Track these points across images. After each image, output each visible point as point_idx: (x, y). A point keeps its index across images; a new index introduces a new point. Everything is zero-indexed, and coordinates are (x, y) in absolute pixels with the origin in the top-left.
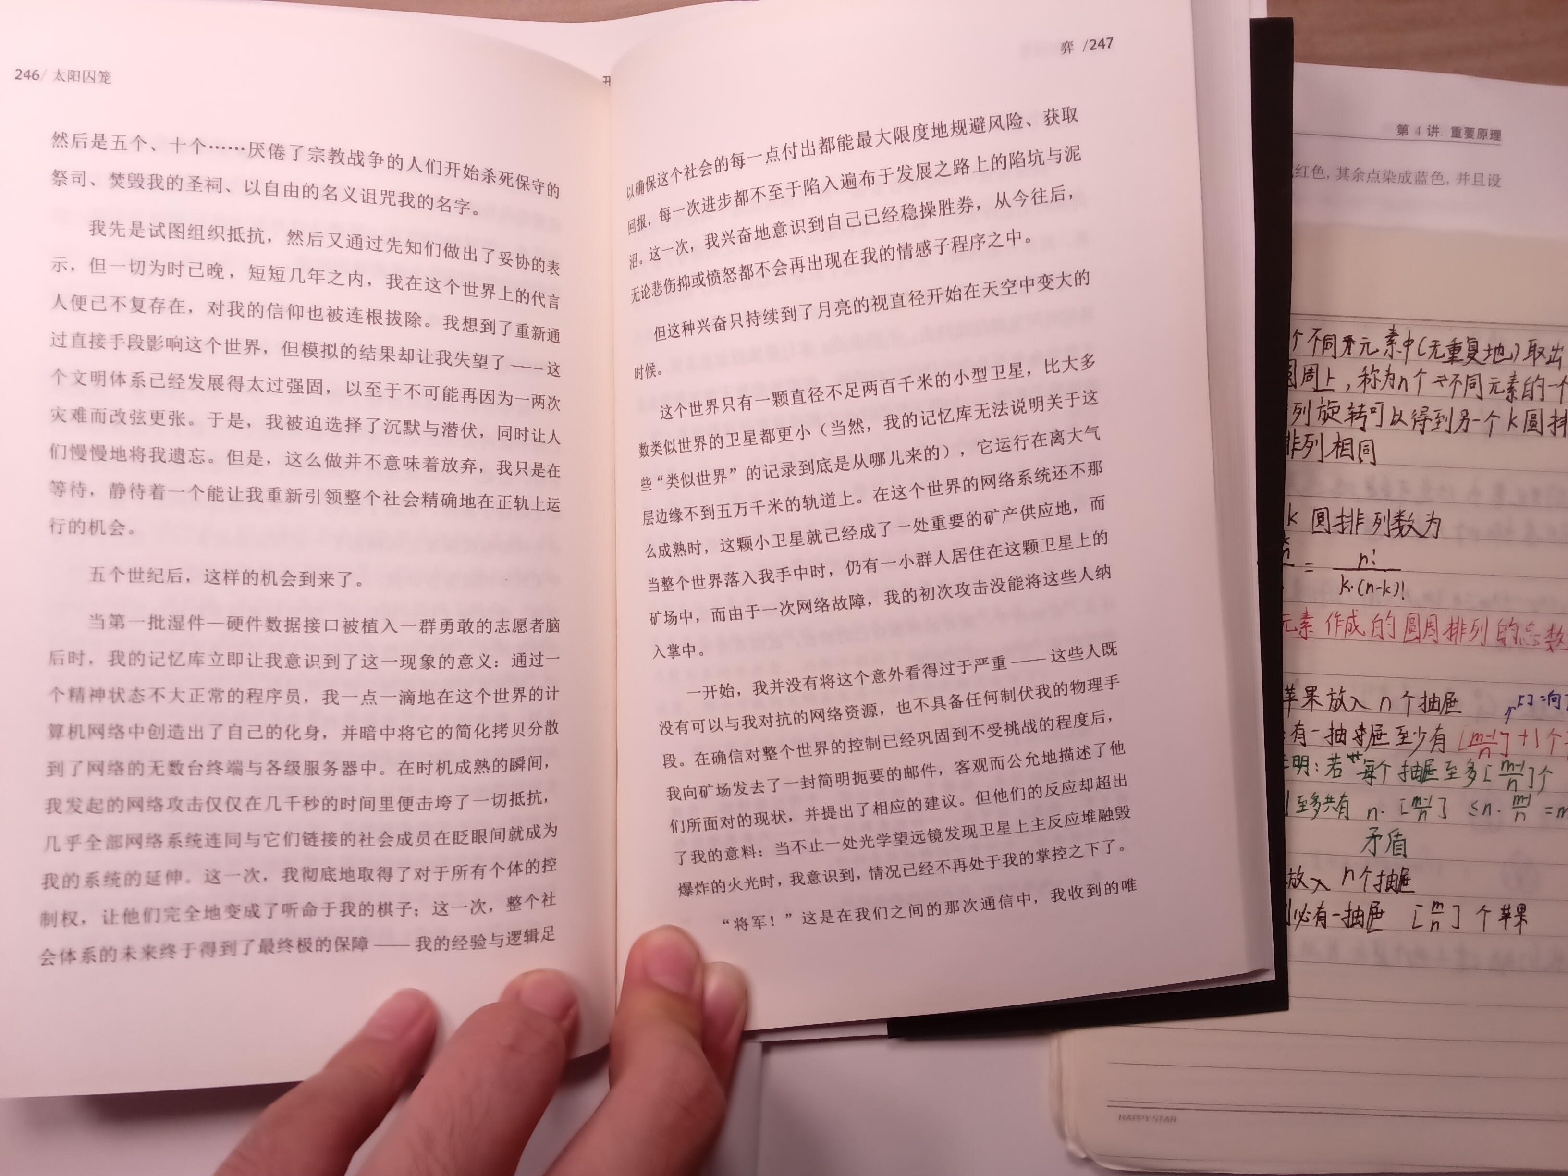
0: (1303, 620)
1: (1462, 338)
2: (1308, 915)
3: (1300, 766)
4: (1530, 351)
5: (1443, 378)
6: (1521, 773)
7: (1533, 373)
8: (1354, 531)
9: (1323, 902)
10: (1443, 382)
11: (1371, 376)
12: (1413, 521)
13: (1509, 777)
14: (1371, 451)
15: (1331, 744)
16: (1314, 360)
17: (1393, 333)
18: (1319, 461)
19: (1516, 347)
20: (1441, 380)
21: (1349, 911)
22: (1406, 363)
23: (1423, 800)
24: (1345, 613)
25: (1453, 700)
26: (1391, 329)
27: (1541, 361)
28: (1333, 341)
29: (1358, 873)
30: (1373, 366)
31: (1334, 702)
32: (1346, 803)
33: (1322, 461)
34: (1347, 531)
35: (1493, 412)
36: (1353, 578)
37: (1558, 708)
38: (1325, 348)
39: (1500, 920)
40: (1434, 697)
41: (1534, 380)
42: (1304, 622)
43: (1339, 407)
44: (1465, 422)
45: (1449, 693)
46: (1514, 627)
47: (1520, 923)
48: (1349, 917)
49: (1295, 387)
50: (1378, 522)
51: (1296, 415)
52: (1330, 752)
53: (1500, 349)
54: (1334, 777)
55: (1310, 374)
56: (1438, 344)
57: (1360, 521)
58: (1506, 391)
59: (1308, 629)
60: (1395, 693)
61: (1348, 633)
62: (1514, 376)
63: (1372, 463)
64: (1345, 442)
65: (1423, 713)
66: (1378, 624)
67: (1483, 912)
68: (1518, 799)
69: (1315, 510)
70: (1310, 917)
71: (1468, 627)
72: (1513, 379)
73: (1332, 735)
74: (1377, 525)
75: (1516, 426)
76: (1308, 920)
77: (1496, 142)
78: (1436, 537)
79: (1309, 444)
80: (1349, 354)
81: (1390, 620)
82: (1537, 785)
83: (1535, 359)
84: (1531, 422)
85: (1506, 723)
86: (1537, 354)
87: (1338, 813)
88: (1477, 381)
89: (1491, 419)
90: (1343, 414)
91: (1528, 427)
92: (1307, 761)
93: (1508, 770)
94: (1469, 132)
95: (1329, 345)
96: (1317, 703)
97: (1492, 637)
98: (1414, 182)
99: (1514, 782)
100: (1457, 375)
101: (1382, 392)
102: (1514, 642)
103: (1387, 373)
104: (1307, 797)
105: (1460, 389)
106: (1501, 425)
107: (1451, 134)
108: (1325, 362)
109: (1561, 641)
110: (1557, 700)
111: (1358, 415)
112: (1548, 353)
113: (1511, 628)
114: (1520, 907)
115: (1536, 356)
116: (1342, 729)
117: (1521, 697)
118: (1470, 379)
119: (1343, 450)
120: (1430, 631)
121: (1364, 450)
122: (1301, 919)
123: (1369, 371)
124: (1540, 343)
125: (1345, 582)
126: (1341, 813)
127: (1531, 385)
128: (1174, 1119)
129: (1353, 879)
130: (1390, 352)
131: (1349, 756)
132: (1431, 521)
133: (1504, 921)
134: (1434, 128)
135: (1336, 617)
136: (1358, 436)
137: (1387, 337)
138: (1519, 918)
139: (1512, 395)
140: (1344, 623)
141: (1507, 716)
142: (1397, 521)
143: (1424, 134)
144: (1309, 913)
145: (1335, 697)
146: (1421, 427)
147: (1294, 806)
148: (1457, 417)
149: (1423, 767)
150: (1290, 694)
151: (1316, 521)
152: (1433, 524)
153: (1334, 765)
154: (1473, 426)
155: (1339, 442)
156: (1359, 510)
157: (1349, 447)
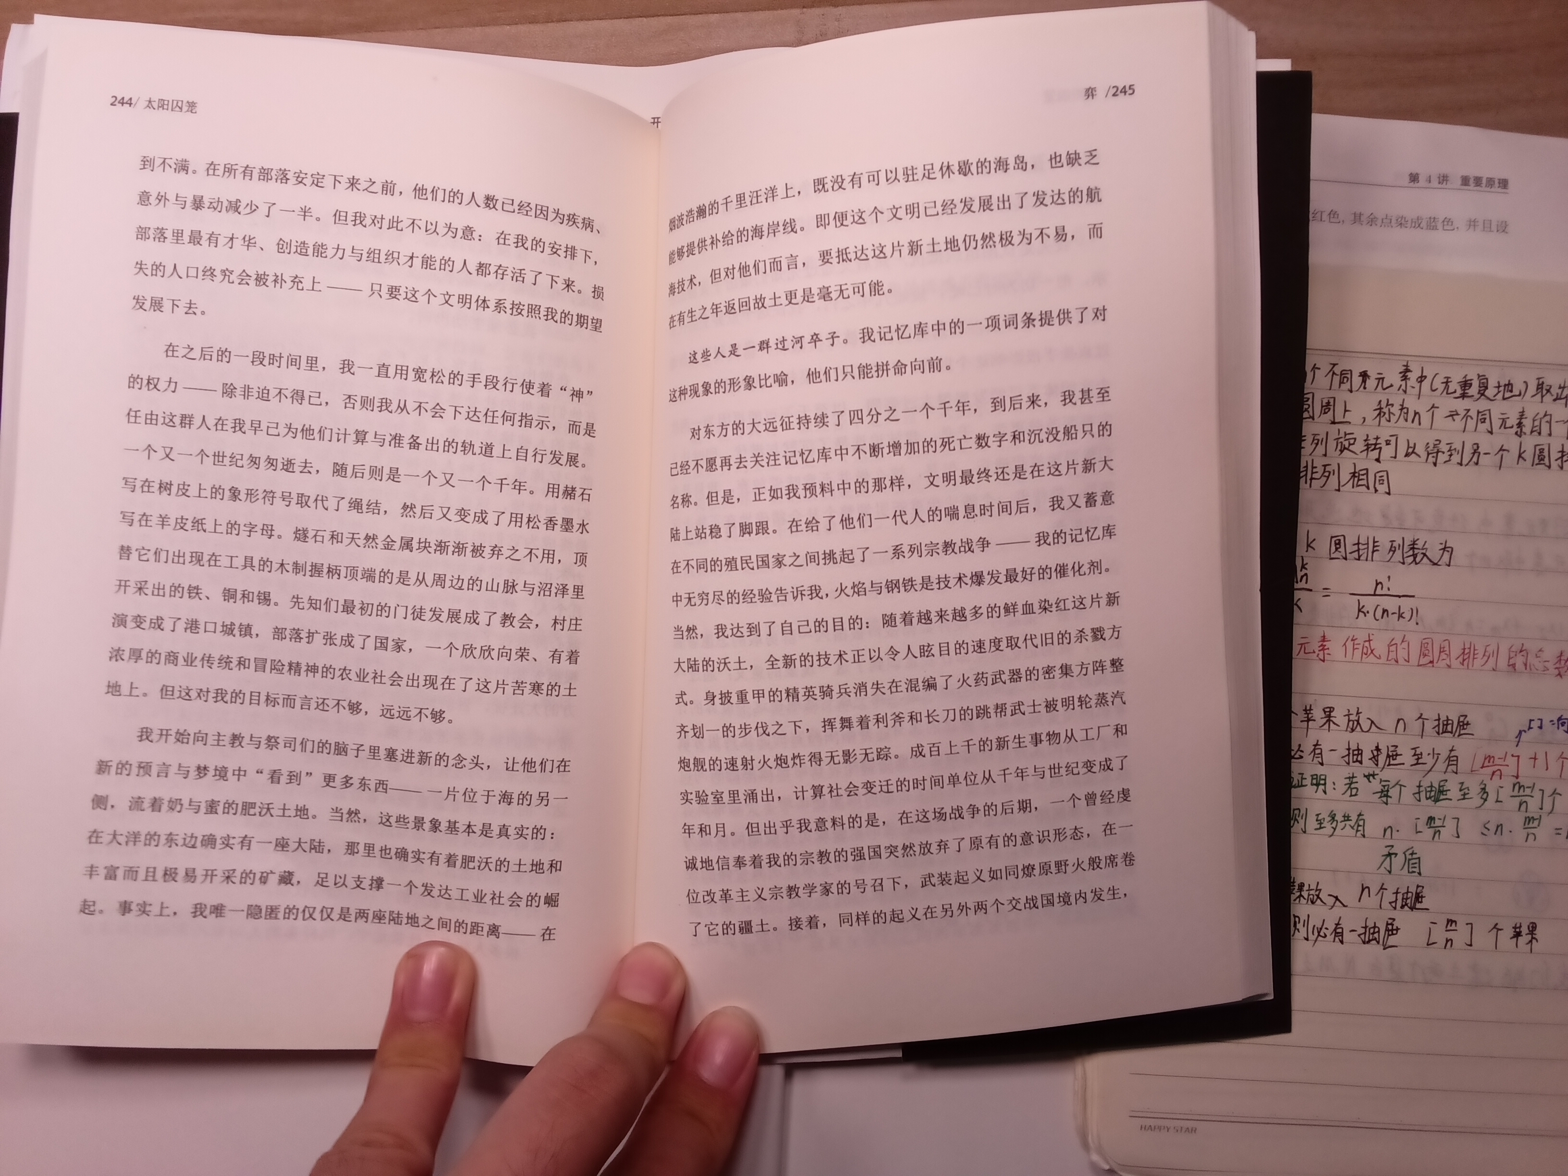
0: (1321, 643)
1: (1472, 375)
2: (1325, 931)
3: (1318, 785)
4: (1538, 389)
5: (1455, 413)
6: (1532, 795)
7: (1541, 409)
8: (1370, 558)
9: (1340, 918)
10: (1454, 417)
11: (1386, 410)
12: (1426, 549)
13: (1521, 798)
14: (1386, 482)
15: (1348, 764)
16: (1331, 394)
17: (1406, 369)
18: (1336, 490)
19: (1525, 384)
20: (1453, 415)
21: (1366, 927)
22: (1419, 398)
23: (1437, 820)
24: (1362, 636)
25: (1465, 722)
26: (1404, 366)
27: (1548, 398)
28: (1349, 376)
29: (1374, 889)
30: (1388, 400)
31: (1351, 723)
32: (1362, 821)
33: (1339, 490)
34: (1363, 558)
36: (1369, 603)
37: (1567, 732)
38: (1341, 382)
39: (1511, 938)
40: (1448, 720)
41: (1542, 416)
42: (1322, 645)
43: (1355, 439)
44: (1476, 455)
45: (1462, 716)
46: (1524, 653)
47: (1531, 941)
48: (1365, 933)
49: (1313, 419)
50: (1392, 550)
51: (1314, 446)
52: (1347, 771)
53: (1509, 386)
54: (1351, 795)
55: (1327, 407)
56: (1449, 380)
57: (1375, 549)
58: (1515, 427)
59: (1326, 652)
60: (1410, 715)
61: (1364, 656)
63: (1387, 493)
64: (1361, 473)
65: (1437, 735)
66: (1393, 648)
67: (1495, 930)
68: (1529, 820)
69: (1332, 537)
70: (1328, 933)
71: (1480, 652)
72: (1522, 414)
73: (1349, 755)
74: (1391, 553)
75: (1525, 460)
76: (1325, 936)
77: (1503, 191)
78: (1449, 565)
79: (1327, 474)
81: (1405, 645)
82: (1547, 807)
83: (1542, 397)
84: (1539, 456)
85: (1517, 746)
86: (1544, 392)
87: (1355, 831)
88: (1487, 417)
89: (1501, 452)
90: (1359, 446)
91: (1536, 461)
92: (1325, 780)
93: (1519, 792)
94: (1478, 181)
95: (1345, 380)
96: (1334, 723)
97: (1503, 663)
98: (1425, 227)
99: (1525, 804)
100: (1468, 410)
101: (1396, 425)
102: (1524, 667)
103: (1400, 407)
104: (1325, 815)
105: (1471, 424)
106: (1510, 458)
107: (1460, 182)
108: (1342, 395)
110: (1566, 724)
111: (1373, 447)
112: (1555, 391)
113: (1522, 653)
114: (1531, 925)
115: (1544, 394)
116: (1358, 750)
117: (1531, 721)
118: (1480, 414)
119: (1359, 480)
120: (1443, 656)
121: (1379, 480)
122: (1319, 935)
123: (1384, 404)
124: (1548, 381)
125: (1361, 607)
126: (1357, 831)
127: (1539, 421)
128: (1194, 1130)
129: (1369, 896)
130: (1403, 387)
131: (1365, 776)
132: (1444, 549)
133: (1515, 939)
134: (1443, 177)
135: (1352, 640)
136: (1374, 467)
137: (1401, 373)
138: (1530, 936)
139: (1521, 430)
140: (1360, 647)
141: (1517, 739)
142: (1411, 549)
143: (1435, 183)
144: (1327, 929)
145: (1352, 718)
146: (1434, 460)
147: (1312, 824)
148: (1468, 450)
149: (1437, 787)
150: (1308, 714)
151: (1333, 548)
152: (1445, 552)
153: (1350, 784)
154: (1483, 459)
155: (1355, 473)
156: (1374, 538)
157: (1365, 477)
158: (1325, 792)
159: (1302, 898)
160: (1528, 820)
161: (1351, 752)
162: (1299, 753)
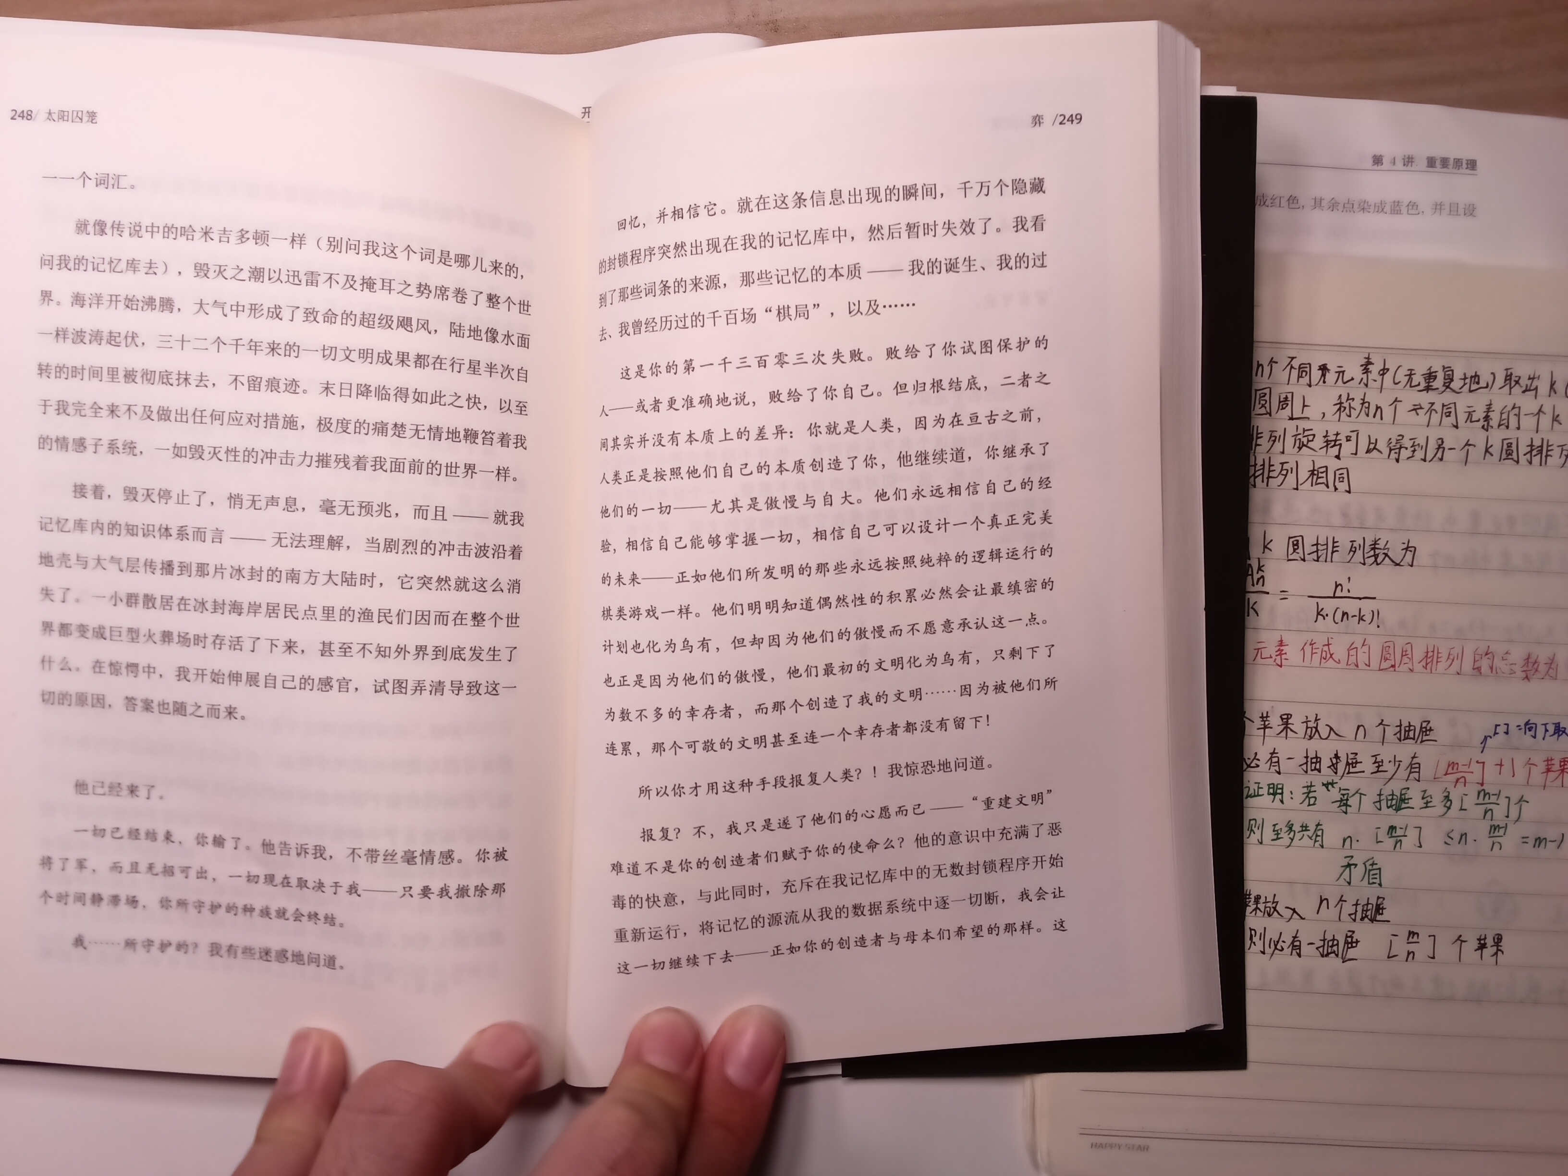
0: (1278, 648)
1: (1437, 367)
2: (1283, 944)
3: (1275, 794)
4: (1506, 380)
5: (1419, 407)
6: (1498, 802)
7: (1509, 401)
8: (1329, 559)
9: (1298, 931)
10: (1418, 411)
11: (1346, 405)
12: (1388, 549)
13: (1485, 806)
14: (1346, 480)
15: (1306, 772)
16: (1289, 389)
17: (1368, 362)
18: (1294, 489)
19: (1492, 376)
20: (1416, 409)
21: (1324, 940)
22: (1381, 392)
23: (1398, 829)
24: (1320, 640)
25: (1428, 728)
26: (1365, 358)
27: (1517, 390)
28: (1308, 370)
29: (1333, 902)
30: (1348, 394)
31: (1309, 730)
32: (1321, 831)
33: (1297, 489)
34: (1322, 559)
35: (1469, 440)
36: (1328, 606)
37: (1535, 737)
38: (1300, 376)
39: (1476, 950)
40: (1410, 726)
41: (1510, 409)
42: (1279, 650)
43: (1314, 435)
44: (1441, 450)
45: (1425, 721)
46: (1490, 656)
47: (1496, 954)
48: (1324, 946)
49: (1270, 415)
50: (1353, 550)
51: (1271, 443)
52: (1305, 780)
53: (1476, 378)
54: (1309, 805)
55: (1284, 402)
56: (1413, 372)
57: (1335, 549)
58: (1482, 420)
59: (1284, 657)
60: (1370, 721)
61: (1323, 661)
62: (1490, 404)
63: (1347, 491)
64: (1321, 470)
65: (1398, 741)
66: (1353, 652)
67: (1459, 942)
68: (1495, 828)
69: (1290, 538)
70: (1285, 946)
71: (1444, 655)
72: (1489, 407)
73: (1306, 763)
74: (1352, 553)
75: (1492, 455)
76: (1283, 949)
77: (1471, 172)
78: (1412, 566)
79: (1284, 472)
80: (1324, 382)
81: (1366, 649)
82: (1514, 814)
83: (1511, 388)
84: (1507, 451)
85: (1482, 752)
86: (1513, 383)
87: (1313, 841)
88: (1453, 410)
89: (1467, 447)
90: (1318, 442)
91: (1504, 456)
92: (1282, 789)
93: (1484, 799)
94: (1445, 162)
95: (1304, 374)
96: (1292, 730)
97: (1468, 665)
98: (1389, 212)
99: (1490, 812)
100: (1433, 404)
101: (1357, 420)
102: (1490, 671)
103: (1362, 402)
104: (1282, 826)
105: (1436, 418)
106: (1476, 453)
107: (1425, 163)
108: (1299, 390)
109: (1537, 670)
110: (1534, 729)
111: (1333, 443)
112: (1524, 382)
113: (1487, 656)
114: (1497, 937)
115: (1512, 385)
116: (1316, 757)
118: (1445, 408)
119: (1318, 478)
120: (1405, 660)
121: (1339, 478)
122: (1276, 948)
123: (1344, 399)
124: (1516, 372)
125: (1319, 610)
126: (1316, 841)
127: (1507, 414)
128: (1146, 1148)
129: (1328, 908)
130: (1365, 381)
131: (1323, 784)
132: (1407, 549)
133: (1480, 951)
134: (1409, 158)
135: (1310, 645)
136: (1334, 464)
137: (1362, 366)
138: (1495, 948)
139: (1488, 423)
140: (1319, 651)
141: (1483, 745)
142: (1372, 549)
143: (1399, 165)
144: (1284, 942)
145: (1310, 724)
146: (1397, 456)
147: (1269, 834)
148: (1433, 446)
149: (1399, 795)
150: (1265, 721)
151: (1291, 550)
152: (1408, 552)
153: (1309, 793)
154: (1448, 455)
155: (1314, 470)
156: (1334, 538)
157: (1324, 475)
158: (1282, 801)
159: (1258, 911)
160: (1493, 828)
161: (1309, 760)
162: (1255, 761)
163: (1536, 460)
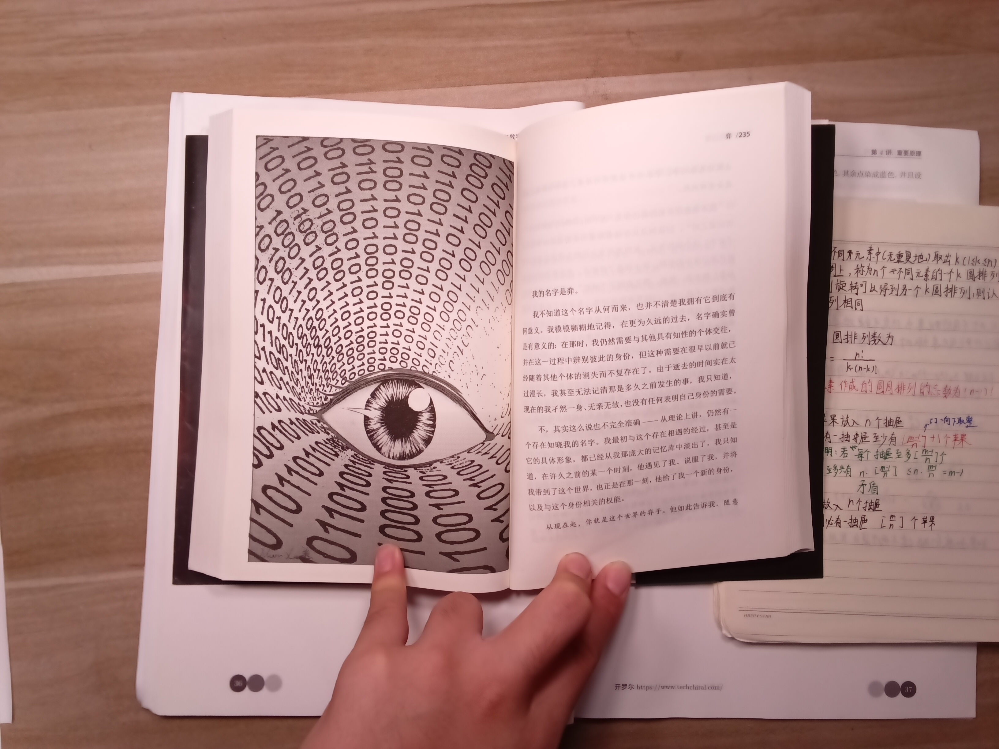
1: (903, 251)
2: (832, 522)
3: (828, 452)
4: (935, 257)
6: (932, 455)
7: (937, 267)
8: (853, 342)
9: (839, 515)
10: (895, 272)
11: (860, 269)
12: (880, 337)
13: (926, 457)
14: (860, 305)
15: (843, 442)
16: (834, 262)
17: (870, 249)
19: (929, 255)
20: (893, 271)
21: (851, 520)
22: (877, 263)
23: (885, 468)
24: (849, 380)
25: (899, 421)
26: (869, 247)
27: (940, 262)
28: (842, 253)
29: (856, 501)
30: (861, 264)
31: (844, 422)
32: (849, 469)
33: (838, 309)
34: (850, 342)
35: (918, 286)
36: (853, 364)
37: (949, 424)
39: (922, 523)
40: (891, 420)
41: (937, 271)
42: (830, 385)
43: (846, 284)
44: (905, 290)
45: (898, 418)
47: (931, 525)
48: (851, 522)
50: (864, 338)
52: (842, 445)
53: (921, 256)
54: (844, 457)
56: (892, 254)
57: (855, 337)
58: (924, 276)
59: (831, 388)
60: (873, 418)
61: (850, 390)
63: (861, 310)
64: (849, 300)
65: (885, 427)
66: (864, 386)
67: (914, 520)
68: (930, 467)
69: (835, 332)
71: (907, 386)
72: (927, 270)
73: (843, 437)
75: (929, 292)
76: (832, 524)
77: (919, 157)
78: (891, 345)
79: (832, 301)
81: (870, 384)
82: (939, 460)
83: (937, 261)
84: (936, 290)
85: (925, 431)
86: (939, 259)
88: (910, 272)
89: (917, 289)
90: (848, 287)
91: (934, 293)
92: (831, 450)
93: (925, 454)
94: (906, 152)
95: (840, 255)
96: (835, 422)
97: (918, 391)
98: (880, 177)
99: (929, 459)
100: (901, 269)
101: (866, 276)
102: (928, 394)
103: (868, 268)
104: (832, 467)
105: (902, 275)
106: (922, 291)
107: (897, 153)
108: (838, 262)
109: (950, 393)
110: (949, 421)
111: (854, 287)
112: (944, 258)
113: (927, 387)
114: (932, 517)
116: (847, 435)
117: (931, 419)
118: (907, 270)
119: (847, 304)
120: (889, 389)
121: (857, 304)
122: (829, 524)
123: (859, 267)
124: (940, 254)
125: (848, 366)
126: (847, 474)
127: (936, 273)
128: (770, 616)
129: (853, 505)
130: (869, 258)
131: (851, 447)
132: (889, 337)
133: (924, 524)
134: (889, 151)
135: (845, 382)
136: (855, 297)
137: (868, 251)
138: (931, 523)
139: (927, 278)
140: (848, 385)
141: (925, 428)
142: (873, 337)
143: (885, 154)
144: (832, 520)
145: (844, 420)
146: (884, 293)
147: (825, 471)
148: (901, 288)
149: (886, 452)
151: (835, 338)
153: (844, 451)
154: (908, 292)
155: (845, 300)
156: (855, 332)
157: (850, 302)
158: (831, 456)
163: (949, 295)
